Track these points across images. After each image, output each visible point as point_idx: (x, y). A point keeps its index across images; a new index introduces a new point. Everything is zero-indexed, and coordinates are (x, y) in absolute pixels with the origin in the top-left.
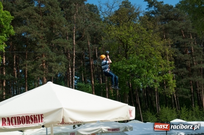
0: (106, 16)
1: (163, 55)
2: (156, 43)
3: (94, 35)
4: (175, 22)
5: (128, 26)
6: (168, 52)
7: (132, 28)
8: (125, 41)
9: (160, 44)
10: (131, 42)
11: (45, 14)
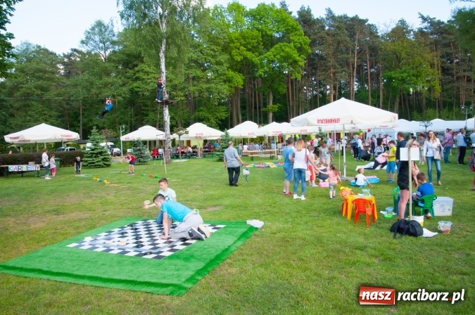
0: (383, 33)
1: (432, 65)
2: (426, 55)
3: (373, 49)
4: (445, 35)
5: (402, 42)
6: (436, 62)
7: (405, 44)
8: (398, 54)
9: (428, 56)
10: (403, 55)
11: (334, 36)
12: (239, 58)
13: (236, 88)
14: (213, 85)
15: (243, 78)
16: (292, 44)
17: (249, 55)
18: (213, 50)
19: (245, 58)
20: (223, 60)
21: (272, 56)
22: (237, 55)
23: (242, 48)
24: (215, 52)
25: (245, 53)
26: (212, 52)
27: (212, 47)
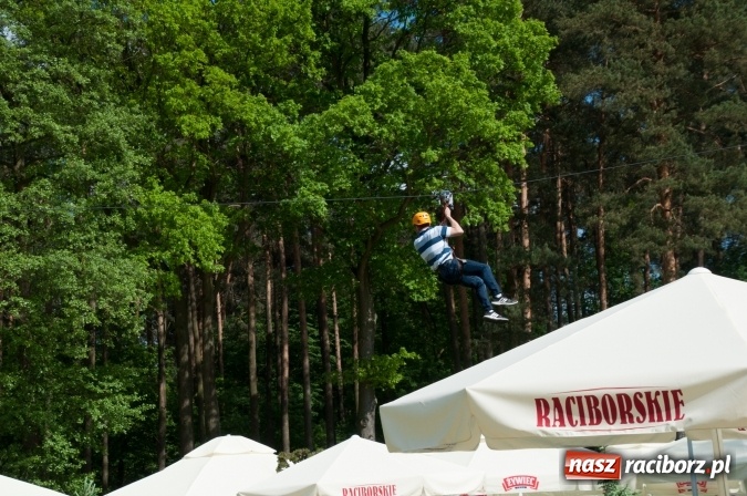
11: (672, 12)
12: (202, 126)
13: (190, 275)
14: (66, 257)
15: (224, 221)
16: (463, 59)
17: (253, 109)
18: (66, 80)
19: (235, 126)
20: (118, 135)
21: (369, 118)
22: (191, 110)
23: (217, 73)
24: (77, 89)
25: (232, 99)
26: (59, 91)
27: (62, 66)
